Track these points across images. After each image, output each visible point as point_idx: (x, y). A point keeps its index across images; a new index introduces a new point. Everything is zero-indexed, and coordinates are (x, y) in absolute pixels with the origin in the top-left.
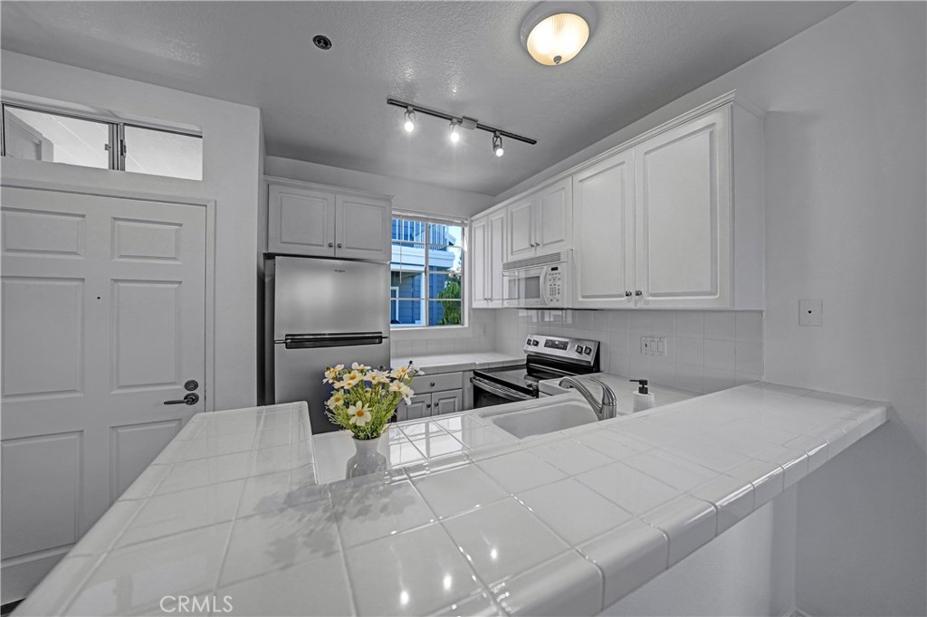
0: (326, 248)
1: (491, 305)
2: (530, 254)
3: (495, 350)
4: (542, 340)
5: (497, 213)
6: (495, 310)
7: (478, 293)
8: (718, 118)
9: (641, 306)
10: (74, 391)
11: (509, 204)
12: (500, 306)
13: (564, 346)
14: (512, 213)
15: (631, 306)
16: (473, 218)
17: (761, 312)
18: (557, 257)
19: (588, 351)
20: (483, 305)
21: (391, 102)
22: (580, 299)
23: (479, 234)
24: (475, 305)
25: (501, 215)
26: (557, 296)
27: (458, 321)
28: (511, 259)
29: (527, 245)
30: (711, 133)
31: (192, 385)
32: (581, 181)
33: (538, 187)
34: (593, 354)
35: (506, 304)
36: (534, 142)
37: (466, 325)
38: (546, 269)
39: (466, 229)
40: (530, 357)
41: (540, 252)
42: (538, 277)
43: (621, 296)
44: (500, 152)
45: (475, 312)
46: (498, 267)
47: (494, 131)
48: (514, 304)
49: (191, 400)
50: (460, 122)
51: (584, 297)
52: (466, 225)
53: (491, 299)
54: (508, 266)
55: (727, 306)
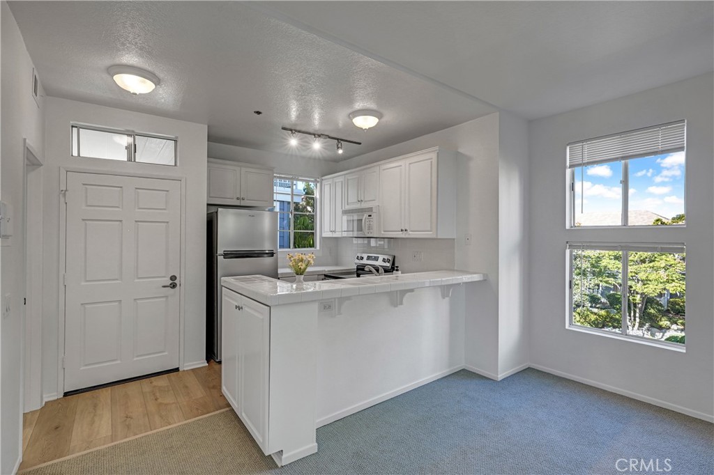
0: (235, 200)
1: (335, 235)
2: (358, 206)
3: (337, 265)
4: (365, 256)
5: (339, 178)
6: (336, 238)
7: (326, 227)
8: (434, 156)
9: (407, 236)
10: (117, 279)
11: (346, 174)
12: (340, 236)
13: (376, 259)
14: (348, 180)
15: (403, 236)
16: (323, 178)
17: (454, 239)
18: (370, 209)
19: (389, 262)
20: (330, 235)
21: (284, 129)
22: (383, 232)
23: (327, 189)
24: (324, 235)
25: (341, 179)
26: (371, 231)
27: (312, 246)
28: (347, 207)
29: (356, 201)
30: (431, 162)
31: (173, 278)
32: (384, 170)
33: (362, 168)
34: (391, 262)
35: (345, 234)
36: (360, 144)
37: (318, 248)
38: (366, 215)
39: (318, 185)
40: (359, 267)
41: (364, 205)
42: (362, 220)
43: (398, 231)
44: (340, 152)
45: (324, 239)
46: (339, 212)
47: (338, 139)
48: (351, 234)
49: (174, 286)
50: (319, 136)
51: (385, 231)
52: (318, 182)
53: (335, 231)
54: (345, 212)
55: (434, 236)
